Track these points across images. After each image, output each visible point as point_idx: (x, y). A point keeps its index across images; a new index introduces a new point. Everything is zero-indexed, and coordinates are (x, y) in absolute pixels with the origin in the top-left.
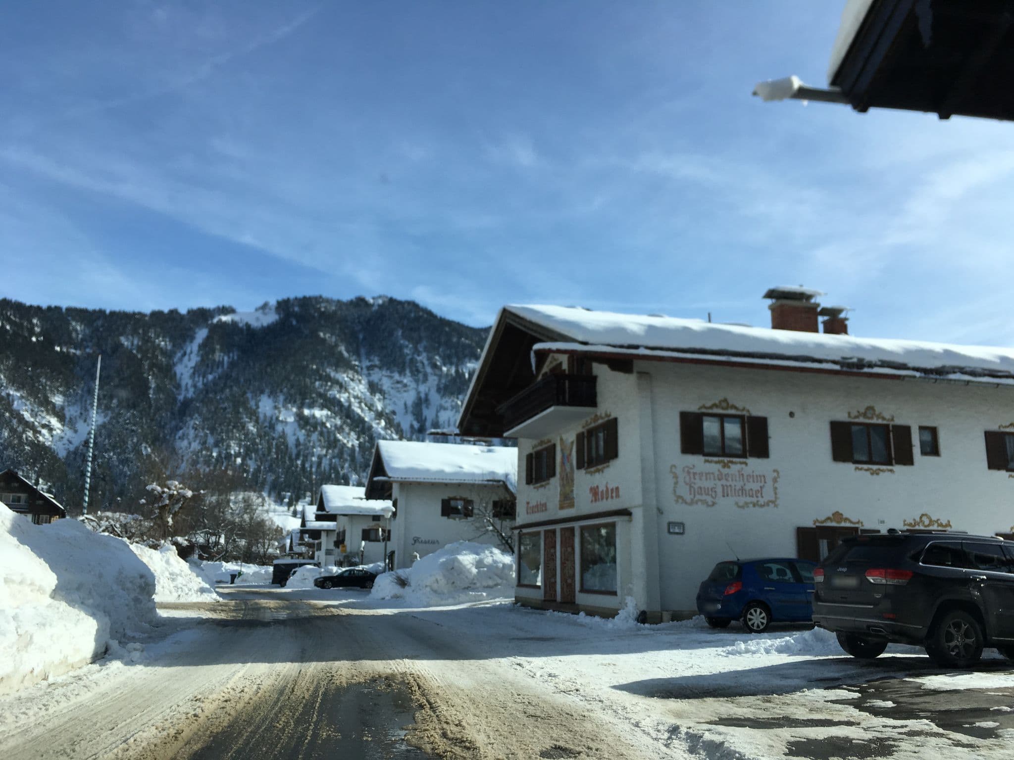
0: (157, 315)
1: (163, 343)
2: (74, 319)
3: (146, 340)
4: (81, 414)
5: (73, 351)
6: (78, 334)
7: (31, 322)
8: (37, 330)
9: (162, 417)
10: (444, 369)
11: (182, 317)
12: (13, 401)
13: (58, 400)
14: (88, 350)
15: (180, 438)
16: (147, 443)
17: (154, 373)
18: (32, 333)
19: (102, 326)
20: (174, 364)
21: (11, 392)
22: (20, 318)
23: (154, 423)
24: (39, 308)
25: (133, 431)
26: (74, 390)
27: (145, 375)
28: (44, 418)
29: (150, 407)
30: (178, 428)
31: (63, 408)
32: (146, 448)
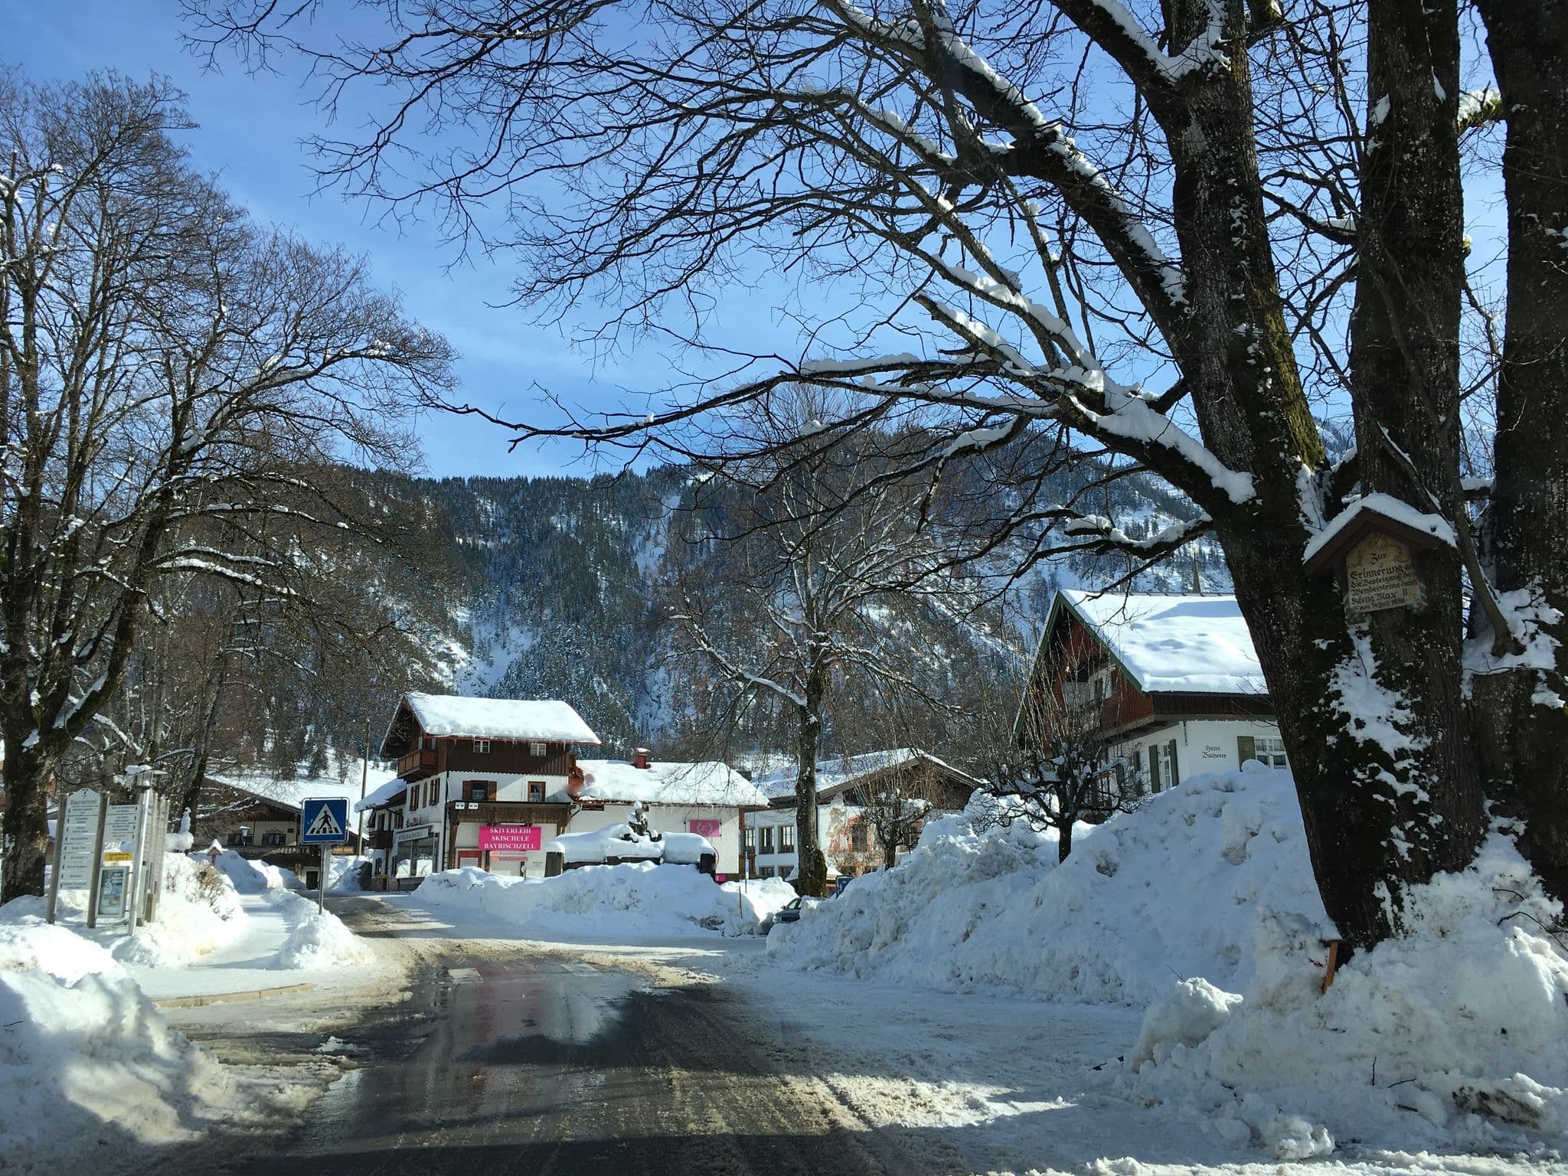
0: (602, 481)
1: (617, 522)
2: (481, 494)
3: (588, 517)
4: (497, 635)
5: (481, 542)
6: (488, 517)
7: (420, 503)
8: (429, 513)
9: (621, 633)
11: (639, 481)
13: (461, 615)
14: (503, 540)
15: (651, 667)
16: (601, 674)
17: (603, 566)
18: (420, 517)
19: (524, 501)
20: (634, 554)
21: (390, 605)
22: (404, 497)
23: (609, 642)
24: (431, 482)
25: (577, 656)
26: (485, 599)
27: (591, 570)
28: (440, 642)
29: (602, 617)
30: (646, 650)
31: (468, 627)
32: (599, 683)
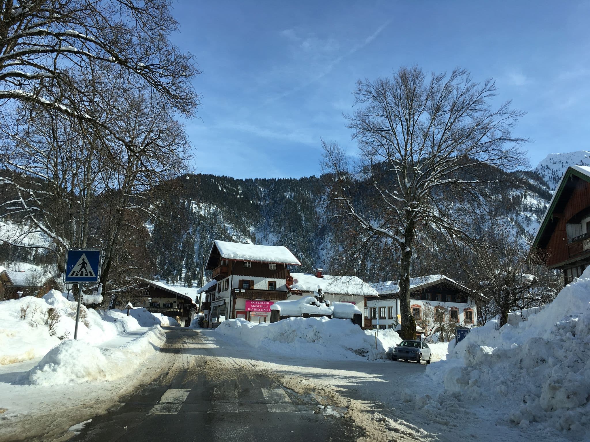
0: (303, 180)
1: (308, 195)
2: (259, 185)
3: (298, 193)
4: (264, 237)
5: (259, 202)
6: (261, 193)
7: (237, 188)
8: (240, 192)
9: (310, 236)
10: (493, 197)
11: (318, 180)
12: (227, 230)
13: (251, 229)
14: (267, 202)
15: (321, 249)
16: (302, 252)
17: (304, 211)
18: (237, 193)
19: (274, 187)
20: (315, 207)
21: (226, 225)
22: (231, 186)
23: (305, 240)
24: (241, 180)
25: (294, 245)
26: (260, 223)
27: (299, 213)
28: (244, 239)
29: (303, 230)
30: (320, 243)
31: (254, 234)
32: (302, 255)
